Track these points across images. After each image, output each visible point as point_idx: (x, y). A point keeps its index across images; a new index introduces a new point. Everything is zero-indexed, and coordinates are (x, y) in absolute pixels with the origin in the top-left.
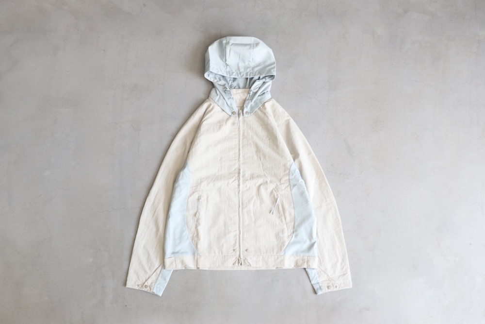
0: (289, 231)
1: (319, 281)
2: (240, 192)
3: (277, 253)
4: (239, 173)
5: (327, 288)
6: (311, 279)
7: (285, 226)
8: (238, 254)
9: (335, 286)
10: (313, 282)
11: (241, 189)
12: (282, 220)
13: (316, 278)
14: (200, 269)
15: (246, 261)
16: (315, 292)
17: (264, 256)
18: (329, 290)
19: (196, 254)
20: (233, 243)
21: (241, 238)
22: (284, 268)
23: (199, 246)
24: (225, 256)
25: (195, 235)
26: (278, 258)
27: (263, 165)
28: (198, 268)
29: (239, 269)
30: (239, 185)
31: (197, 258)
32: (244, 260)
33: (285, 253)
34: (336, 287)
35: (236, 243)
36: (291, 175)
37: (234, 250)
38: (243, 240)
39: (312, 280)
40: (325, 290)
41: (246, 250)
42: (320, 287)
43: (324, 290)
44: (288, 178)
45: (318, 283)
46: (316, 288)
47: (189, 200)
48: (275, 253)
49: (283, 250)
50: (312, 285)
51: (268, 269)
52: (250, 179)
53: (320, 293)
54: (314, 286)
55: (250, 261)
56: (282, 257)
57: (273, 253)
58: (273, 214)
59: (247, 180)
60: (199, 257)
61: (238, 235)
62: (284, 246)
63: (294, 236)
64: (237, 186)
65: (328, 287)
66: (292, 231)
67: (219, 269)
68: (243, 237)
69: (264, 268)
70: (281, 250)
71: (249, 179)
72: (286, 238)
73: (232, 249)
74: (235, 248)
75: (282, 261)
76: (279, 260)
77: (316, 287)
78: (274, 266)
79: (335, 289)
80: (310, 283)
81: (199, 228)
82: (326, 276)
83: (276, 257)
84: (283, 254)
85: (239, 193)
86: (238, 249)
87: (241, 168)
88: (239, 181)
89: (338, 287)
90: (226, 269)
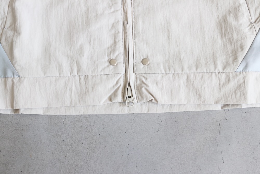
0: (252, 11)
3: (224, 68)
14: (21, 112)
15: (143, 89)
17: (192, 75)
19: (10, 74)
20: (108, 42)
21: (130, 31)
22: (244, 106)
23: (17, 52)
24: (86, 77)
25: (8, 24)
26: (228, 80)
28: (17, 110)
29: (126, 112)
32: (139, 89)
33: (246, 67)
35: (115, 42)
37: (111, 62)
38: (134, 36)
41: (144, 62)
48: (220, 68)
49: (240, 59)
51: (203, 109)
55: (153, 88)
56: (241, 76)
57: (215, 67)
60: (16, 79)
62: (242, 48)
67: (72, 112)
68: (134, 27)
69: (191, 108)
70: (235, 59)
72: (246, 29)
73: (107, 59)
74: (113, 57)
75: (241, 87)
76: (233, 84)
78: (217, 102)
83: (224, 76)
84: (241, 68)
86: (121, 59)
90: (90, 112)
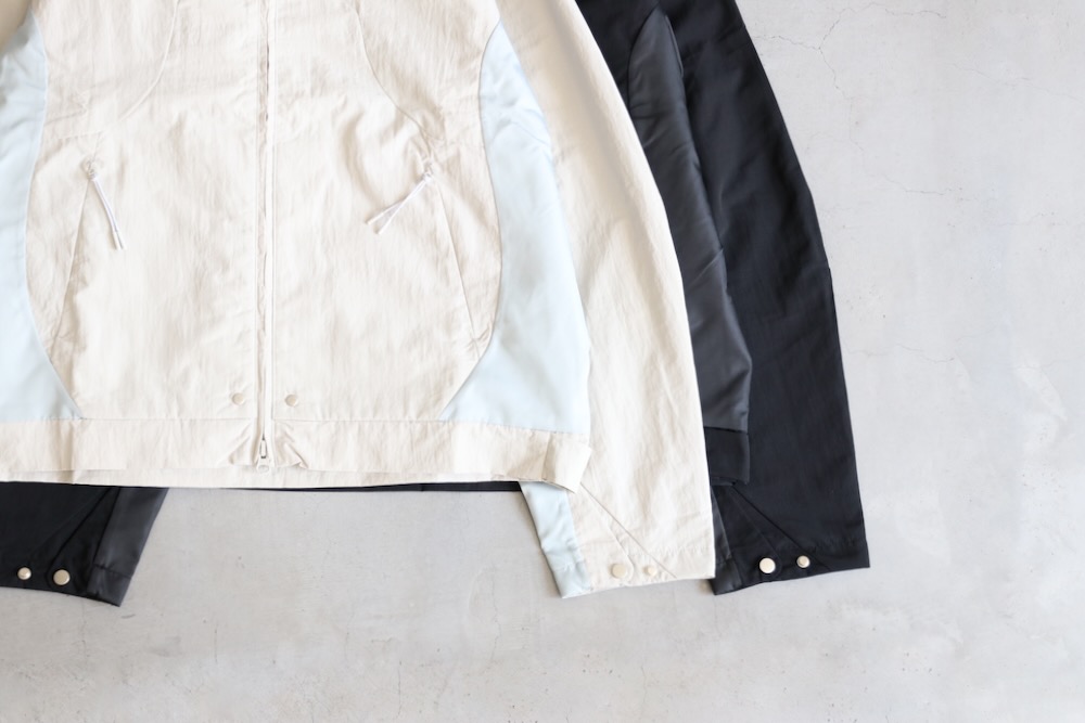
0: (477, 319)
1: (576, 542)
2: (268, 148)
3: (419, 414)
4: (265, 65)
5: (605, 574)
6: (541, 531)
7: (460, 300)
8: (255, 415)
9: (640, 566)
10: (547, 544)
11: (270, 135)
12: (445, 272)
13: (564, 529)
15: (286, 446)
16: (556, 589)
17: (367, 425)
18: (616, 583)
19: (66, 413)
21: (267, 349)
23: (79, 378)
24: (193, 422)
25: (64, 330)
26: (425, 434)
27: (368, 34)
30: (263, 117)
31: (72, 429)
33: (454, 414)
34: (646, 570)
35: (243, 366)
36: (488, 78)
37: (235, 398)
38: (276, 355)
39: (546, 534)
40: (599, 581)
41: (289, 400)
42: (577, 566)
43: (593, 581)
44: (473, 89)
45: (571, 549)
46: (558, 569)
47: (39, 177)
48: (412, 413)
49: (446, 401)
50: (543, 554)
52: (312, 93)
53: (573, 589)
54: (553, 559)
55: (302, 446)
56: (444, 429)
57: (405, 413)
58: (377, 231)
59: (298, 96)
60: (77, 423)
61: (253, 336)
62: (451, 381)
63: (496, 343)
64: (253, 120)
65: (612, 570)
66: (488, 320)
68: (276, 341)
70: (439, 399)
71: (308, 91)
72: (462, 351)
73: (227, 392)
74: (238, 390)
75: (442, 446)
76: (431, 441)
77: (562, 565)
79: (642, 580)
80: (535, 549)
81: (81, 298)
82: (606, 520)
83: (418, 427)
84: (446, 415)
85: (261, 151)
86: (252, 395)
87: (271, 39)
88: (262, 99)
89: (654, 572)
